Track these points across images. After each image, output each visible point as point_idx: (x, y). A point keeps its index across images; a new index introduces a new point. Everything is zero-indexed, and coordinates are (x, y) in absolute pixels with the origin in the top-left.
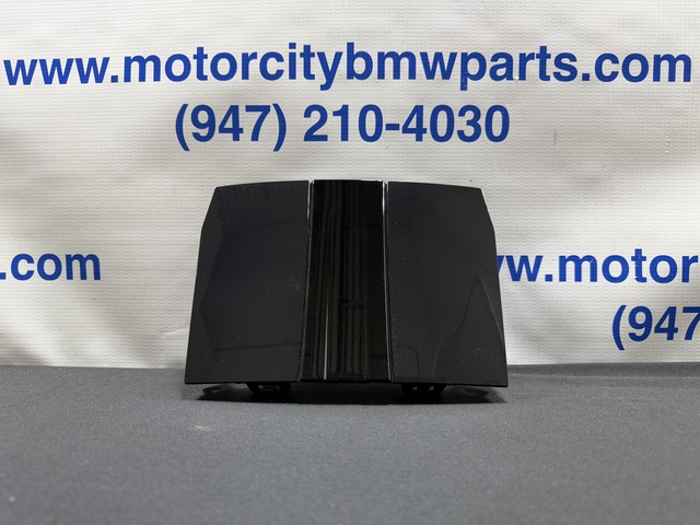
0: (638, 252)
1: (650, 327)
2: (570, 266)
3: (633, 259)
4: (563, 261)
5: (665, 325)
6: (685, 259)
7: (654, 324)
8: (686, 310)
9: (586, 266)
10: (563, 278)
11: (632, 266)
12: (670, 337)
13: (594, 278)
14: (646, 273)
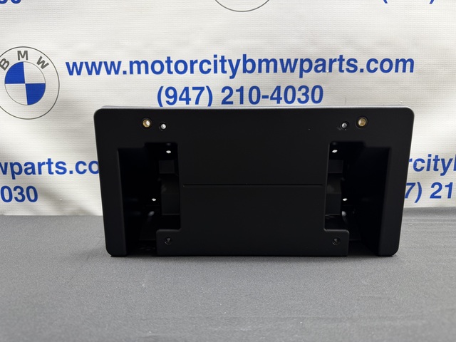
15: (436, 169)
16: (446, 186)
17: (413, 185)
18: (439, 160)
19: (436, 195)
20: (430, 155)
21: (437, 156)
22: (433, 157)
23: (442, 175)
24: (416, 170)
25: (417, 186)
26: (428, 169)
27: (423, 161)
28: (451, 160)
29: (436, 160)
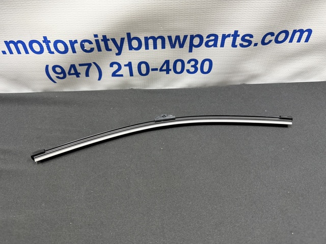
0: (45, 38)
1: (65, 73)
2: (12, 46)
3: (44, 42)
4: (7, 44)
5: (73, 71)
6: (71, 41)
7: (67, 72)
8: (80, 65)
9: (20, 46)
10: (11, 52)
11: (44, 45)
12: (78, 76)
13: (27, 52)
14: (53, 49)
15: (108, 49)
16: (125, 65)
17: (89, 65)
18: (109, 40)
19: (117, 74)
20: (96, 36)
21: (104, 37)
22: (100, 38)
23: (117, 54)
24: (86, 51)
25: (93, 66)
26: (99, 50)
27: (90, 42)
28: (122, 40)
29: (105, 39)
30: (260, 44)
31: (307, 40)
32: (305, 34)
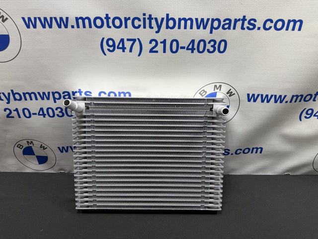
30: (234, 154)
31: (261, 152)
32: (259, 150)
